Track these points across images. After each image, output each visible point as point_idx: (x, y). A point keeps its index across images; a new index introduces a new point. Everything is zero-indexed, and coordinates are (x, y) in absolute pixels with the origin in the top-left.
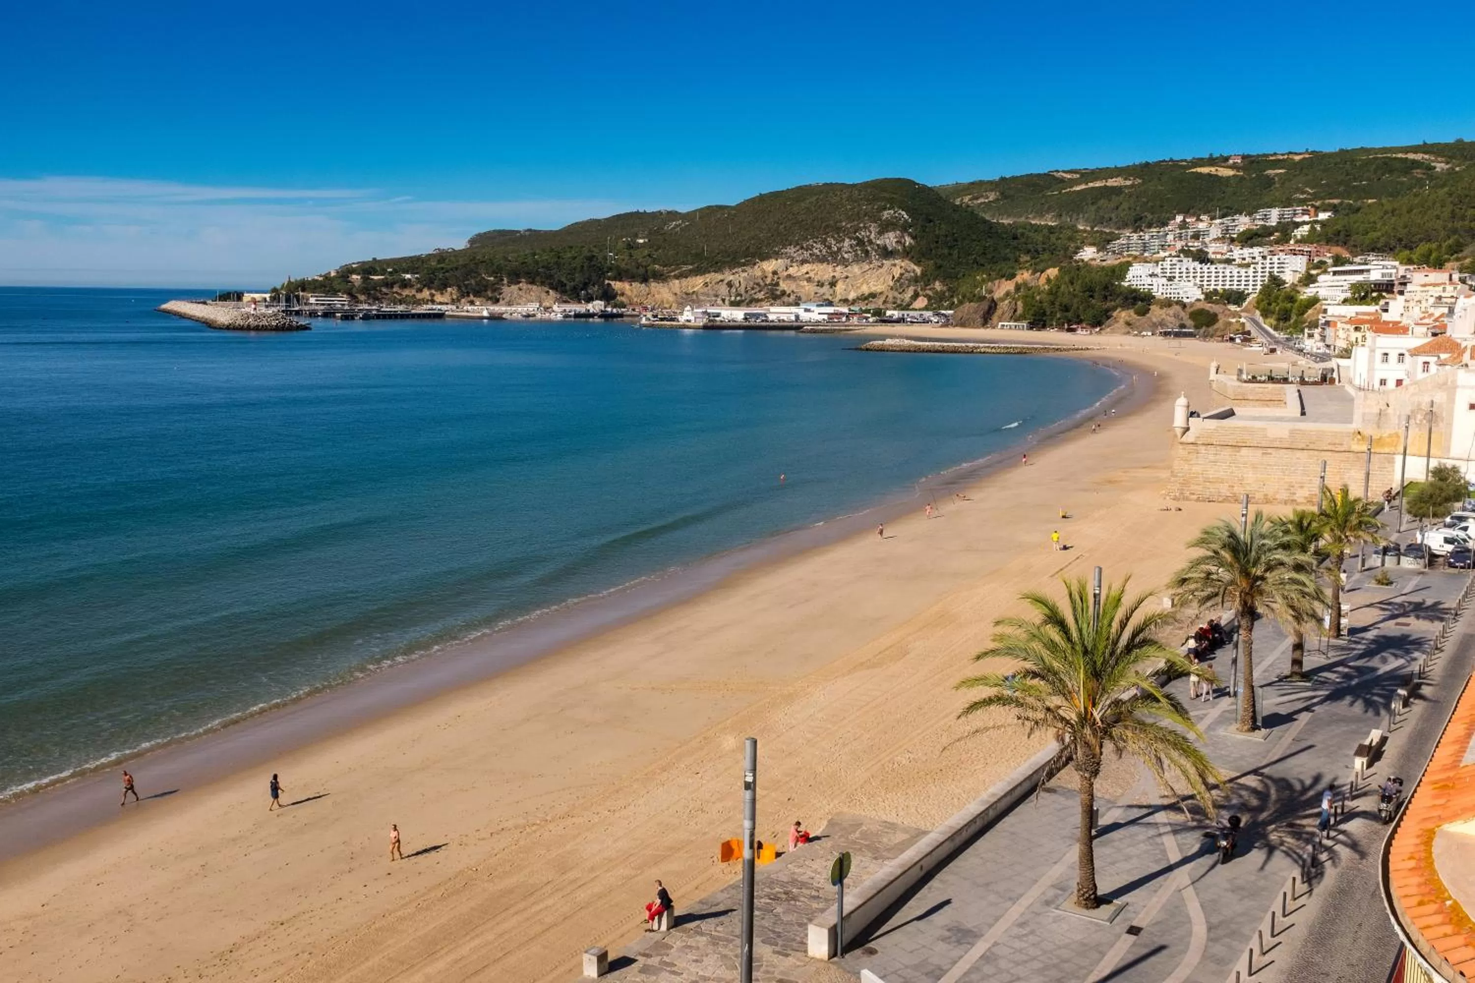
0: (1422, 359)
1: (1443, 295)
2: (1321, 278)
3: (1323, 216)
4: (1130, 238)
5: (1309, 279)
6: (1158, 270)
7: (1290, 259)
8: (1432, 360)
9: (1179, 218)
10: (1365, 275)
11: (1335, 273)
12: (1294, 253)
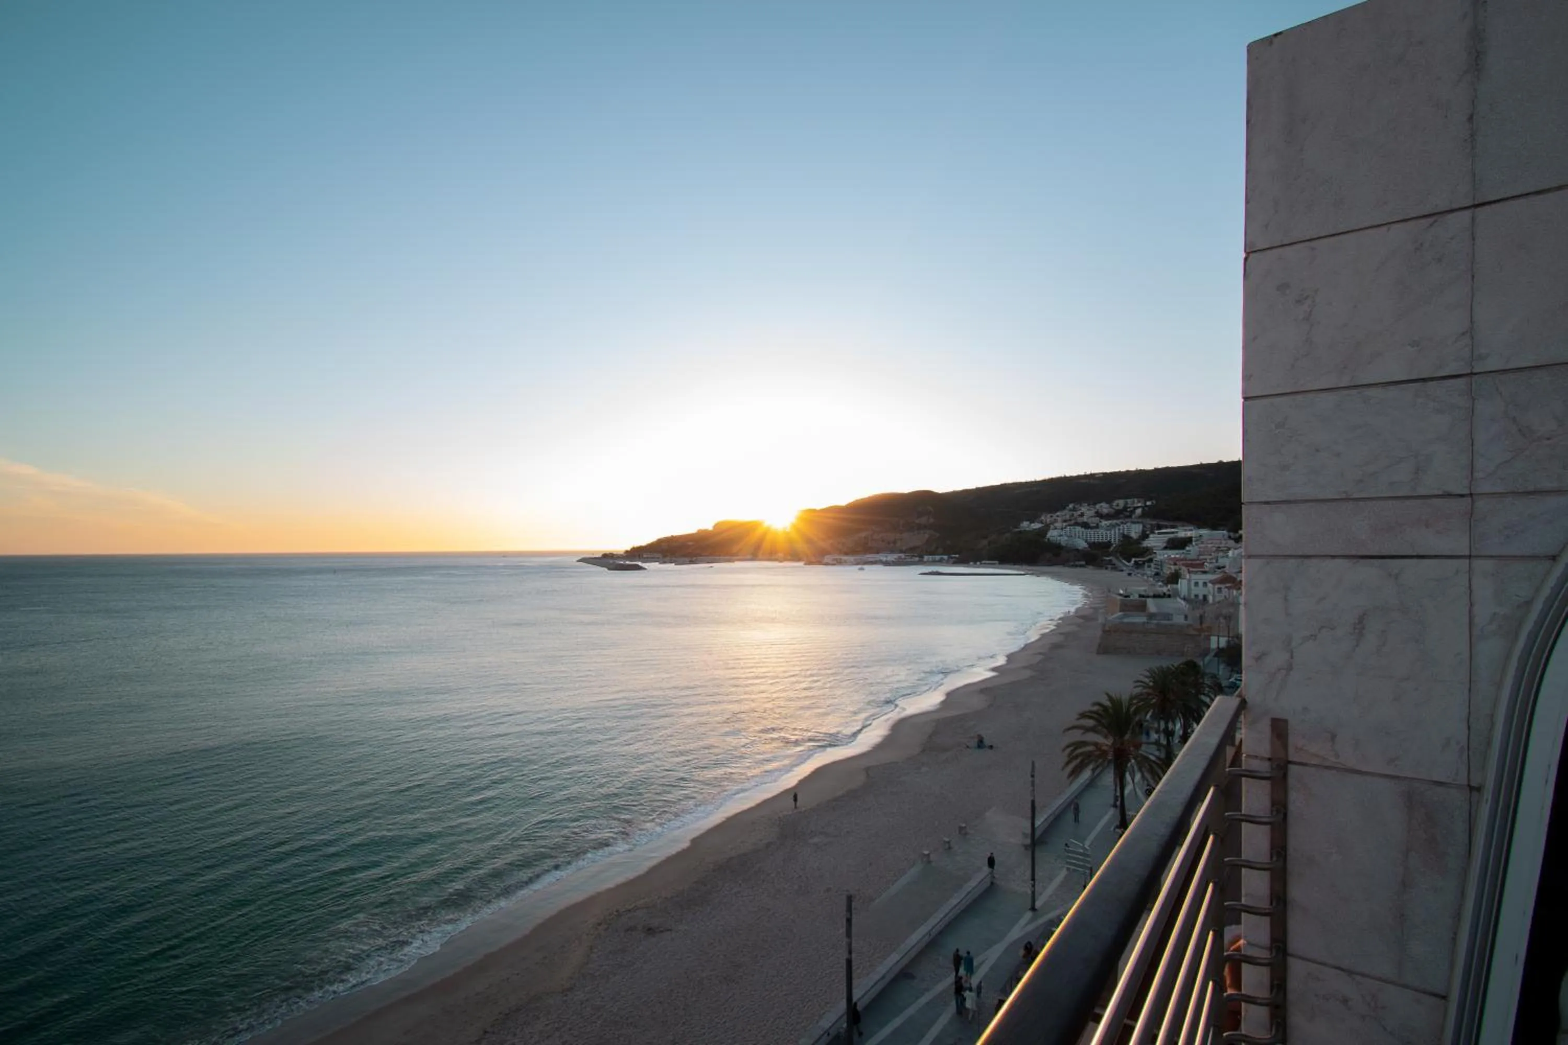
0: (1217, 586)
1: (1221, 546)
2: (1151, 536)
3: (1148, 503)
4: (1046, 518)
5: (1144, 536)
6: (1063, 533)
7: (1133, 526)
8: (1222, 586)
9: (1071, 506)
10: (1176, 534)
11: (1159, 534)
12: (1134, 523)
